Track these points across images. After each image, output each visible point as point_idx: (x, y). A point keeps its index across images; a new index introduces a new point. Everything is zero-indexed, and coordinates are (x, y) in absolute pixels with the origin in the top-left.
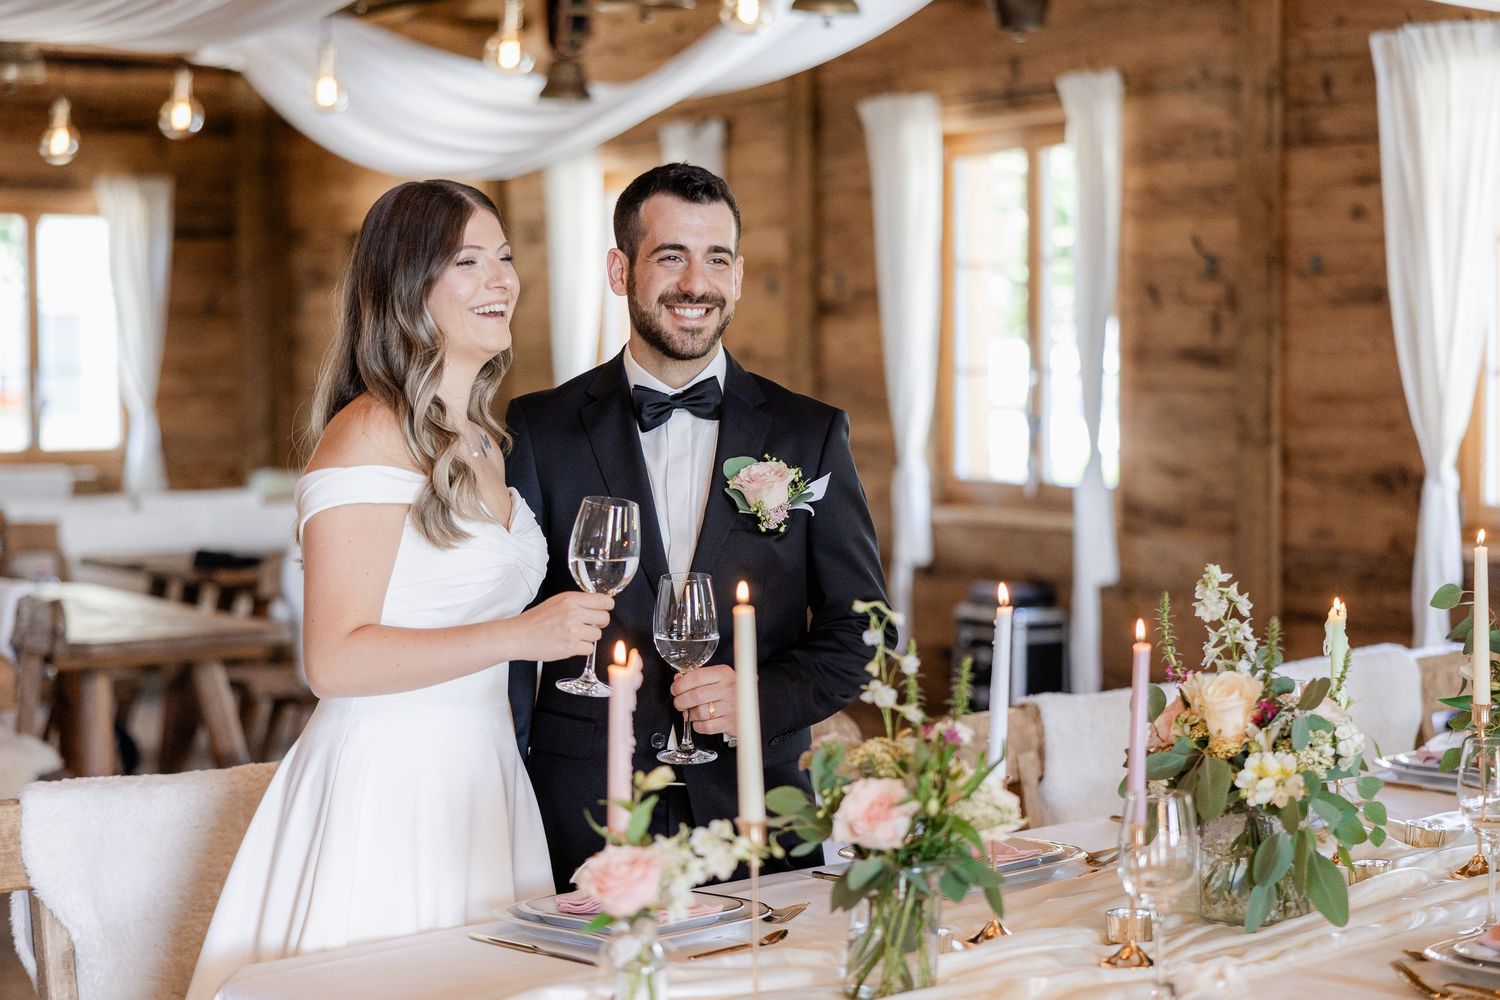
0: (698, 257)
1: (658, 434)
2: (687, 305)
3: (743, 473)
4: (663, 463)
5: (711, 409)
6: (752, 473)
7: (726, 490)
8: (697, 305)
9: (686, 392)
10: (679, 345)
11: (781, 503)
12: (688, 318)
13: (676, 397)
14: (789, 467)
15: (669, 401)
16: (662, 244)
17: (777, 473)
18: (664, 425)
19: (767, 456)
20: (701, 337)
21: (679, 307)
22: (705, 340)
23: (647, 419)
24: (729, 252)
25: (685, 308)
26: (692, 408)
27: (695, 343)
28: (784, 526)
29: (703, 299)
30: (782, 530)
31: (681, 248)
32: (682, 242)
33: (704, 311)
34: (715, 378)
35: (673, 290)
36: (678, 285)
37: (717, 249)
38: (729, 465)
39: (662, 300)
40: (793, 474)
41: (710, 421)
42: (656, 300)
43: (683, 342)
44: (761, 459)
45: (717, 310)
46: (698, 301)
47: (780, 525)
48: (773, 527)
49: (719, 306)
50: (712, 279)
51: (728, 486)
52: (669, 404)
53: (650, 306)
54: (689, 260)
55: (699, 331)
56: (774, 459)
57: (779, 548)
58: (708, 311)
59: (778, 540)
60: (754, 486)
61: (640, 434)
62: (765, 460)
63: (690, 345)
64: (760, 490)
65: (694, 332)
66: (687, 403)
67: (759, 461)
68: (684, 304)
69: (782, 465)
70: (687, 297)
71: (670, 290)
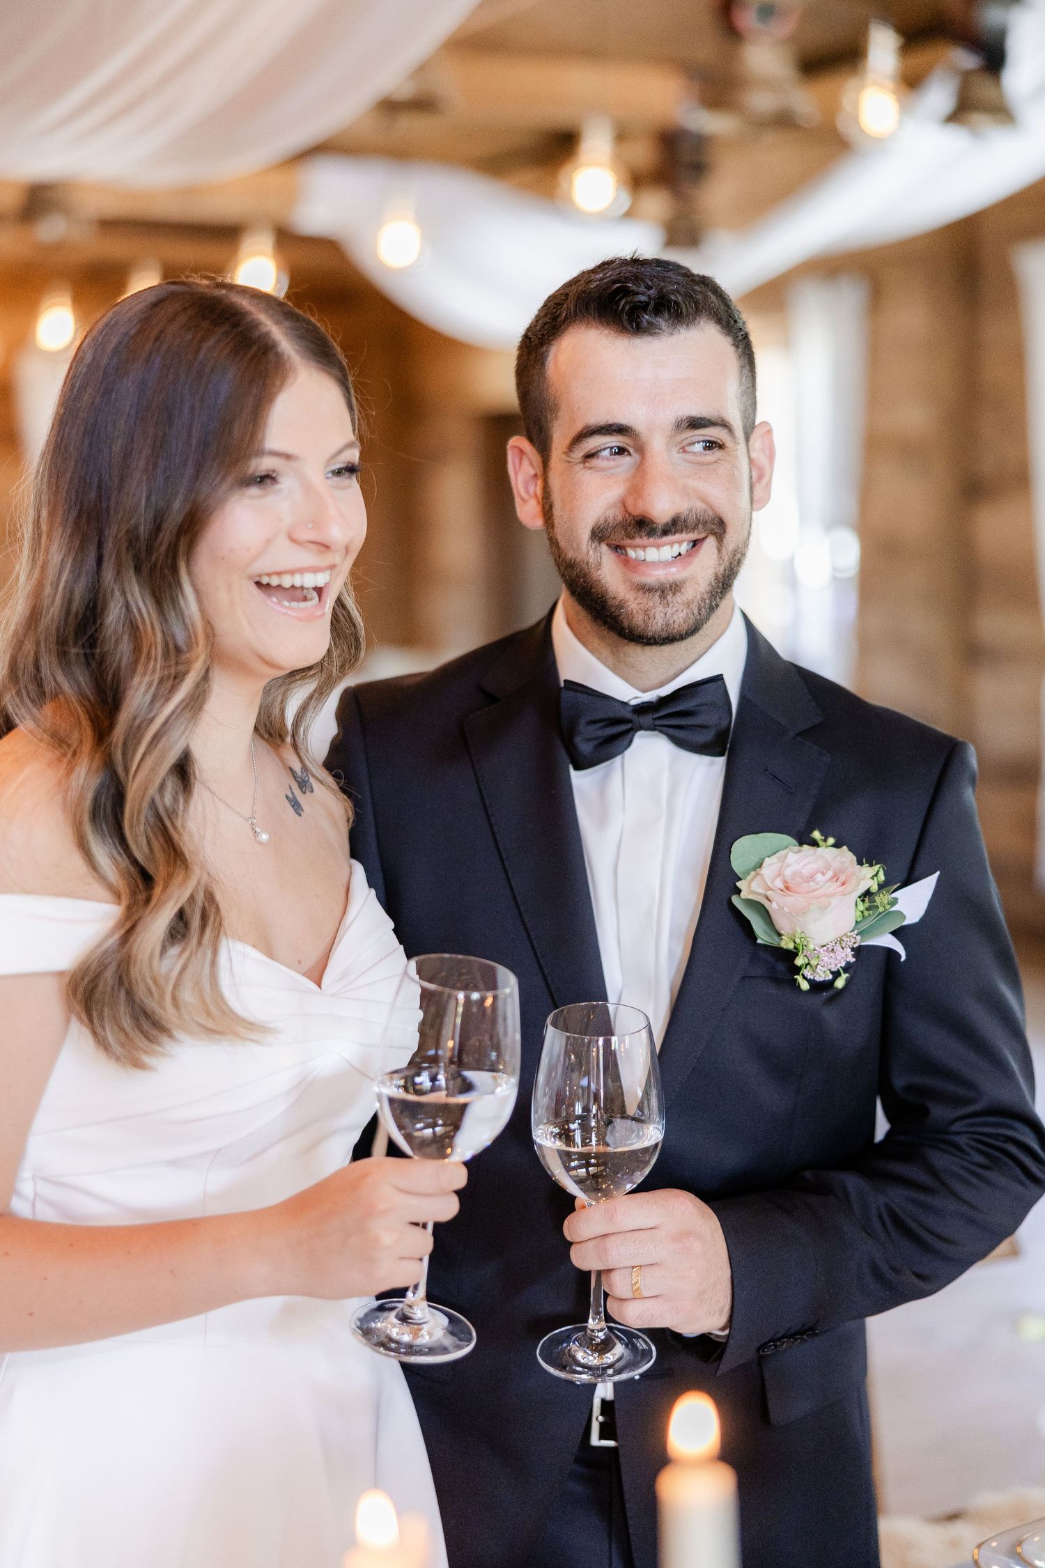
0: (658, 444)
1: (606, 778)
2: (645, 541)
3: (770, 868)
4: (613, 831)
5: (708, 736)
6: (788, 872)
7: (735, 899)
8: (665, 539)
9: (664, 701)
10: (639, 620)
11: (840, 934)
12: (655, 564)
13: (643, 709)
14: (860, 863)
15: (629, 715)
16: (587, 427)
17: (835, 877)
18: (618, 759)
19: (816, 835)
20: (679, 598)
21: (634, 547)
22: (688, 604)
23: (585, 748)
24: (725, 425)
25: (644, 547)
26: (671, 731)
27: (670, 611)
28: (844, 976)
29: (674, 526)
30: (840, 983)
31: (621, 430)
32: (622, 420)
33: (684, 548)
34: (719, 679)
35: (615, 515)
36: (623, 503)
37: (695, 423)
38: (744, 850)
39: (598, 535)
40: (869, 877)
41: (706, 759)
42: (585, 534)
43: (646, 612)
44: (804, 839)
45: (711, 542)
46: (665, 532)
47: (836, 974)
48: (822, 975)
49: (714, 534)
50: (692, 483)
51: (738, 891)
52: (629, 721)
53: (579, 549)
54: (641, 450)
55: (676, 587)
56: (831, 841)
57: (831, 1016)
58: (695, 543)
59: (830, 1000)
60: (791, 900)
61: (573, 773)
62: (814, 844)
63: (661, 616)
64: (804, 912)
65: (666, 590)
66: (665, 722)
67: (801, 844)
68: (638, 541)
69: (846, 856)
70: (642, 525)
71: (610, 514)
